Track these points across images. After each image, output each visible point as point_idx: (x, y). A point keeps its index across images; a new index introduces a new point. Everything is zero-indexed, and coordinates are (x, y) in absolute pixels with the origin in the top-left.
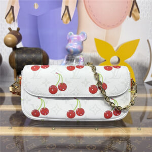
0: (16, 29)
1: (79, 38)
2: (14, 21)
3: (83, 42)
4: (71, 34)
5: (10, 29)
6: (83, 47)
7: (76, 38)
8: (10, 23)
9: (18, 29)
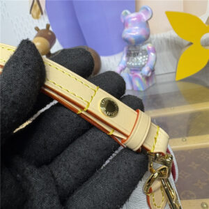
0: (45, 27)
1: (139, 18)
2: (42, 14)
3: (147, 22)
4: (126, 13)
5: (37, 29)
6: (149, 30)
7: (135, 19)
8: (37, 17)
9: (48, 26)
